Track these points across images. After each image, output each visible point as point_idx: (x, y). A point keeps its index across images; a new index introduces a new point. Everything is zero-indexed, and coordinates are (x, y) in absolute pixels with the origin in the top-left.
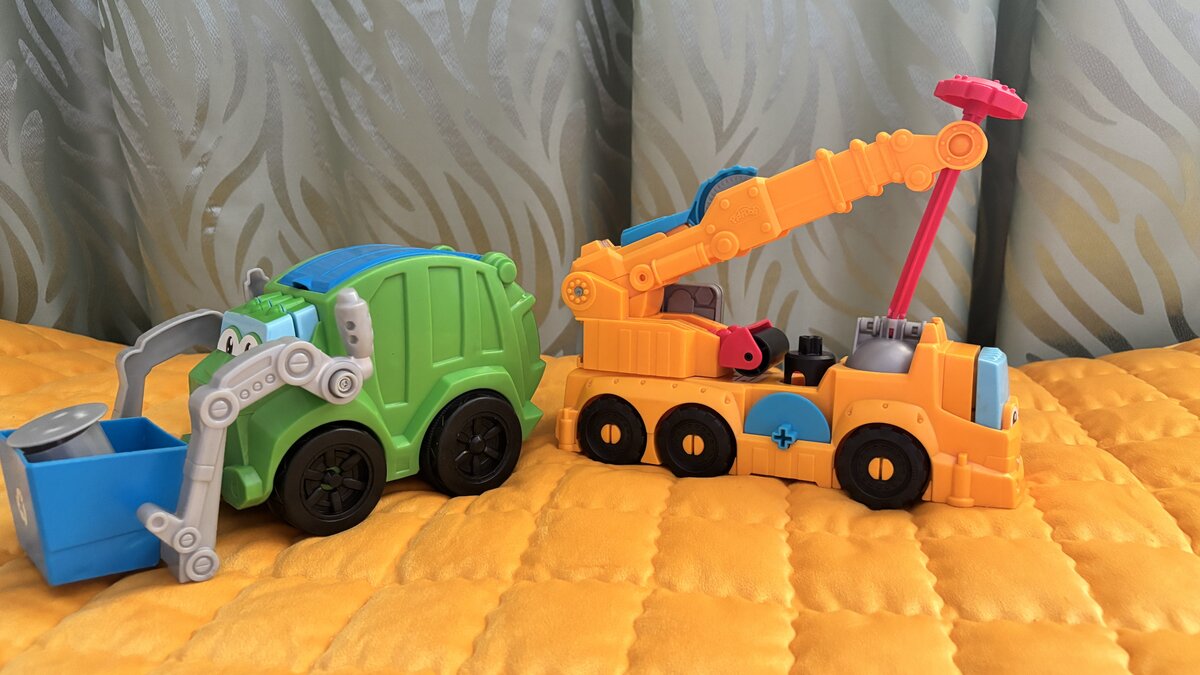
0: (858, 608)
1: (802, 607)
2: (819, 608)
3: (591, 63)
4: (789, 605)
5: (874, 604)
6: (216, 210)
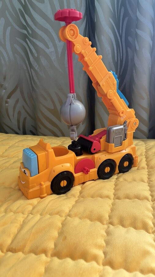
6: (8, 100)
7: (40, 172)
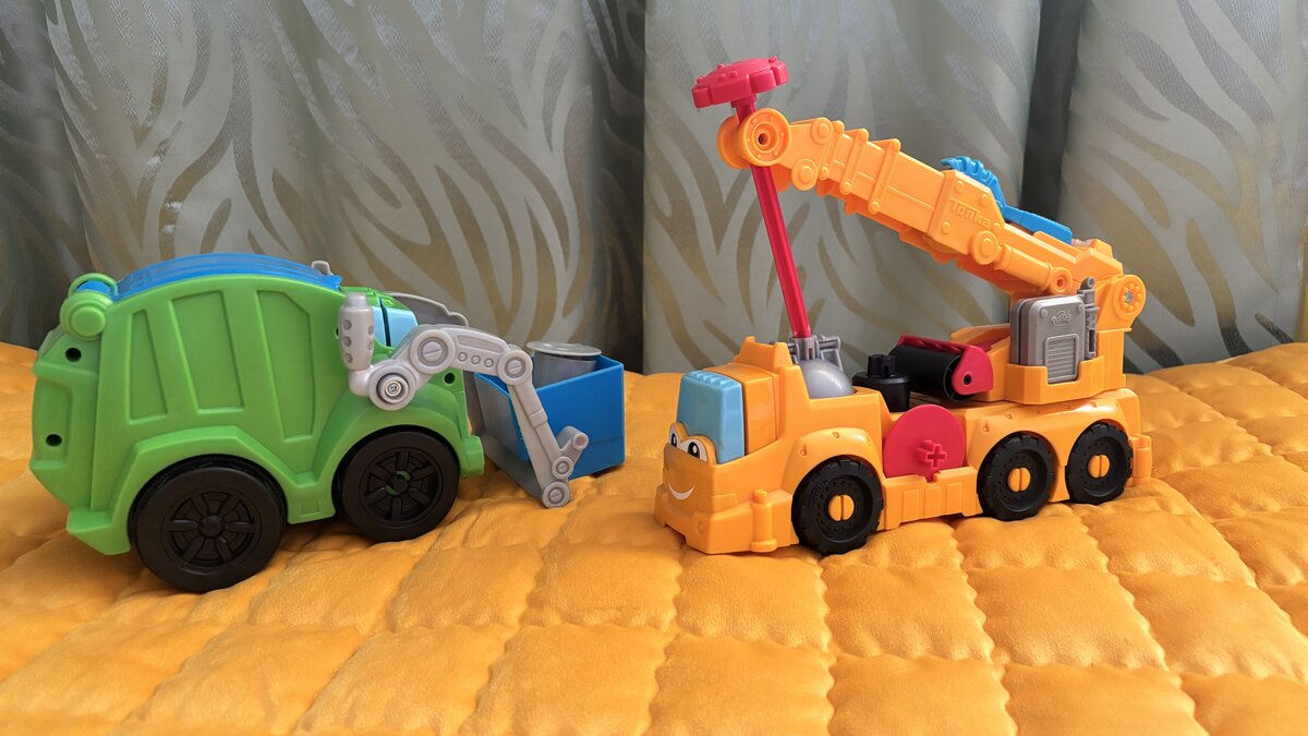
0: (901, 652)
1: (839, 651)
2: (858, 652)
3: (598, 45)
4: (825, 649)
5: (919, 648)
6: (175, 205)
7: (750, 450)
